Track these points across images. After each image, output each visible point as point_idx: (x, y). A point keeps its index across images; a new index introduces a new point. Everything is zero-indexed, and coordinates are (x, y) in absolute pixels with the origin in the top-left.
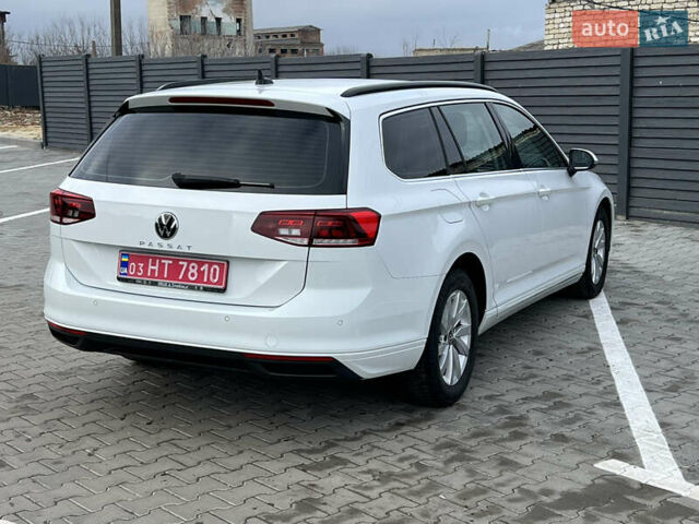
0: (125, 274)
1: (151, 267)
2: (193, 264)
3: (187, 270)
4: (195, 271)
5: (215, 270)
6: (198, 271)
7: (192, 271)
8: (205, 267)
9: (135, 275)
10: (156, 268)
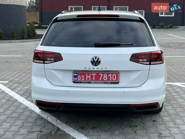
0: (76, 80)
1: (87, 77)
2: (105, 74)
3: (103, 76)
4: (106, 77)
5: (114, 76)
6: (108, 76)
7: (105, 77)
8: (110, 75)
9: (81, 80)
10: (90, 77)
